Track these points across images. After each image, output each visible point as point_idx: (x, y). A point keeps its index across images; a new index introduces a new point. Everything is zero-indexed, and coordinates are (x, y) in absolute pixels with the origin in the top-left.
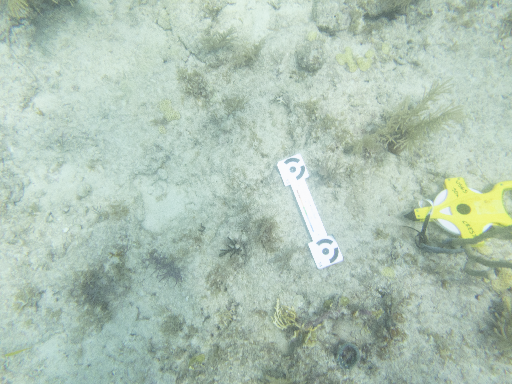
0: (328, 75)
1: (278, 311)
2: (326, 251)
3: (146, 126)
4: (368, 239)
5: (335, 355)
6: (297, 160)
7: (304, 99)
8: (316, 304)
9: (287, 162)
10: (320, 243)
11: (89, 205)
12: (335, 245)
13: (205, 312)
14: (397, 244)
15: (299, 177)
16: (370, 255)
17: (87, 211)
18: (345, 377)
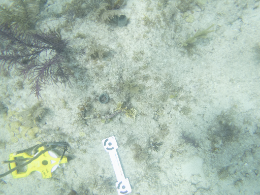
1: (134, 116)
2: (110, 144)
4: (89, 149)
5: (109, 99)
6: (121, 192)
8: (116, 120)
9: (127, 192)
10: (113, 148)
11: (235, 176)
12: (105, 147)
13: (170, 116)
14: (77, 147)
15: (121, 183)
16: (89, 142)
17: (235, 172)
18: (106, 90)
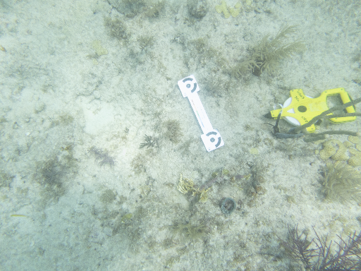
0: (210, 21)
1: (181, 182)
2: (212, 140)
3: (83, 60)
4: (241, 131)
5: (220, 206)
6: (191, 80)
7: (194, 38)
8: (207, 175)
9: (184, 81)
10: (208, 134)
11: (44, 117)
12: (219, 135)
13: (131, 186)
14: (260, 133)
15: (193, 91)
16: (242, 141)
17: (43, 121)
18: (227, 219)
